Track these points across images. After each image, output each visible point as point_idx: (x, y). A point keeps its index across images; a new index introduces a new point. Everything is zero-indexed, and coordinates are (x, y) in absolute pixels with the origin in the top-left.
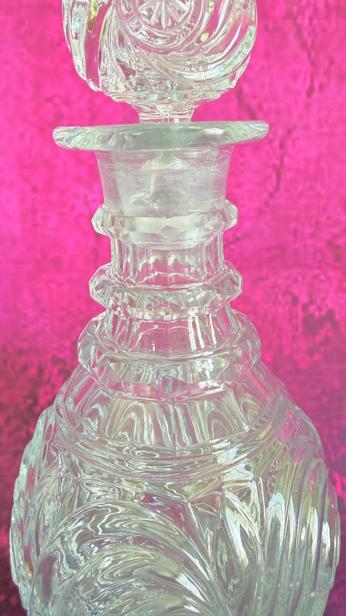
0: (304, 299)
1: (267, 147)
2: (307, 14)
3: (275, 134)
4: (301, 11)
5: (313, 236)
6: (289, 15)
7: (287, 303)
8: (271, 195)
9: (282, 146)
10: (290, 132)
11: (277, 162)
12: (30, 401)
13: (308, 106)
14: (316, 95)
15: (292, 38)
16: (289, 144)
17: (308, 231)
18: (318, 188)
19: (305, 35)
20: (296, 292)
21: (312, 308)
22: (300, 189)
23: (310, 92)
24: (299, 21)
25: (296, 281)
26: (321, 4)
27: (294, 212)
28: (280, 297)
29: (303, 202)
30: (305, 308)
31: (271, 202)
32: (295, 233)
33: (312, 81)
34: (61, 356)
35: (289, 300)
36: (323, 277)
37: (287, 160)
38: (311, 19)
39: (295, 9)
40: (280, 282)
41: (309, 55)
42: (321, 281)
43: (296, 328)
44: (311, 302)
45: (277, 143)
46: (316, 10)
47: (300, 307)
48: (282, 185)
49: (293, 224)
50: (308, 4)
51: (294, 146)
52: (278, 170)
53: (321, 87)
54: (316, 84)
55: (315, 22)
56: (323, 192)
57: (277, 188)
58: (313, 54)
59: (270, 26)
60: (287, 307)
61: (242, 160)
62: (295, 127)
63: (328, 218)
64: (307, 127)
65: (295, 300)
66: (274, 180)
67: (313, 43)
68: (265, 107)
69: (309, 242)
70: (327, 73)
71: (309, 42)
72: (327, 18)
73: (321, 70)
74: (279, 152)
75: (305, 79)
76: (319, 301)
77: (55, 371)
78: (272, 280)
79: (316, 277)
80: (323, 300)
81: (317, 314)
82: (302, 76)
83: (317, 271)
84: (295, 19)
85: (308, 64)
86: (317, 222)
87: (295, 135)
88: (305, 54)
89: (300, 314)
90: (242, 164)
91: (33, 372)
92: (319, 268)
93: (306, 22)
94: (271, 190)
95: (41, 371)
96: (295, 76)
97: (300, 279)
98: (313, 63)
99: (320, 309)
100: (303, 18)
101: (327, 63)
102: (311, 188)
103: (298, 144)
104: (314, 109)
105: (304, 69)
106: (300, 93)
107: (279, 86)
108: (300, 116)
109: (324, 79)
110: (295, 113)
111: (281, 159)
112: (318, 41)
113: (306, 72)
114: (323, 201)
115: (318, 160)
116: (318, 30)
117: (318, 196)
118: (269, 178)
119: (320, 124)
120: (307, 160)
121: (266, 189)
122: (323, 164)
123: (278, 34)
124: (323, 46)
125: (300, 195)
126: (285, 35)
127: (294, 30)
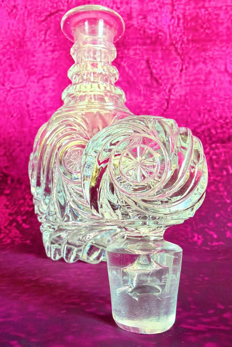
1: (163, 93)
2: (180, 43)
3: (167, 87)
4: (177, 43)
6: (172, 44)
8: (165, 110)
9: (170, 91)
10: (173, 86)
11: (167, 98)
13: (181, 76)
14: (184, 71)
15: (173, 52)
16: (173, 90)
18: (186, 106)
19: (179, 50)
22: (178, 107)
24: (176, 46)
27: (175, 117)
29: (179, 113)
31: (165, 113)
33: (182, 66)
37: (172, 97)
38: (181, 45)
39: (174, 42)
45: (167, 90)
46: (183, 41)
48: (170, 106)
50: (180, 40)
51: (175, 91)
52: (168, 101)
53: (186, 68)
54: (184, 67)
55: (183, 46)
56: (188, 108)
57: (167, 107)
58: (182, 57)
59: (164, 48)
61: (152, 98)
62: (175, 84)
63: (192, 120)
64: (180, 83)
66: (166, 104)
67: (182, 54)
68: (163, 77)
70: (188, 63)
71: (181, 53)
72: (188, 44)
73: (186, 62)
74: (168, 94)
82: (178, 65)
84: (174, 45)
85: (180, 61)
87: (175, 87)
88: (179, 58)
90: (152, 99)
93: (179, 46)
94: (164, 108)
96: (175, 65)
98: (182, 60)
100: (178, 45)
101: (188, 59)
102: (183, 107)
103: (176, 90)
104: (183, 76)
105: (179, 62)
106: (177, 71)
107: (168, 69)
108: (177, 80)
109: (187, 65)
110: (175, 79)
111: (169, 96)
112: (184, 52)
113: (179, 64)
114: (189, 112)
115: (185, 96)
116: (184, 48)
117: (186, 110)
118: (164, 104)
119: (186, 81)
120: (181, 96)
121: (163, 108)
122: (188, 97)
123: (167, 51)
124: (187, 54)
125: (178, 110)
126: (170, 51)
127: (174, 49)
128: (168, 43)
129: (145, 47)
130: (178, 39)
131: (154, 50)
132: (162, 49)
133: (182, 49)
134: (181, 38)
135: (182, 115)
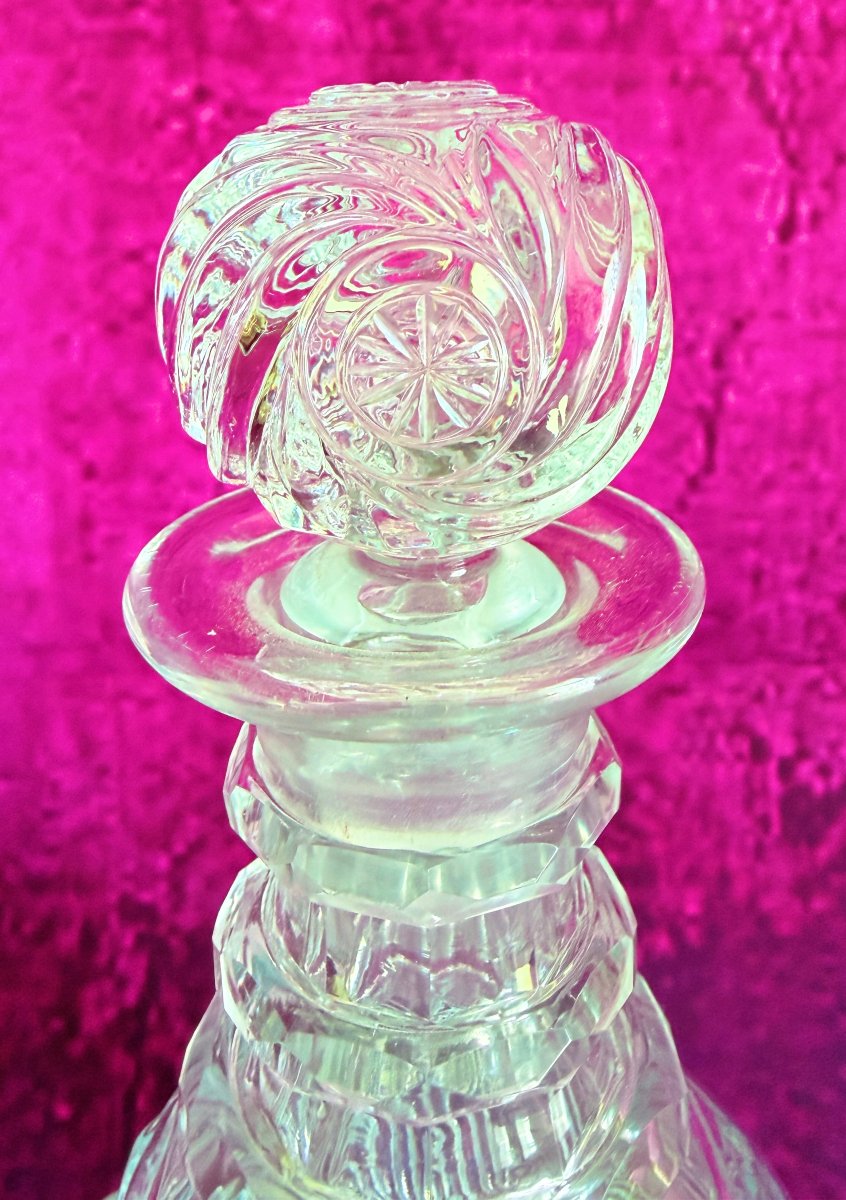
0: (783, 746)
2: (777, 44)
3: (700, 330)
4: (761, 38)
5: (802, 584)
6: (730, 46)
7: (739, 757)
8: (693, 483)
9: (718, 361)
10: (738, 326)
11: (708, 402)
12: (57, 1024)
13: (783, 264)
14: (803, 238)
15: (739, 102)
16: (737, 356)
17: (789, 572)
18: (814, 465)
19: (774, 93)
20: (763, 727)
21: (805, 770)
22: (767, 467)
23: (787, 230)
24: (757, 58)
25: (760, 697)
26: (810, 21)
27: (753, 527)
28: (721, 742)
29: (775, 500)
30: (786, 768)
31: (694, 500)
32: (757, 576)
33: (793, 202)
34: (146, 897)
35: (744, 746)
36: (830, 687)
37: (731, 397)
38: (785, 55)
39: (746, 31)
40: (721, 700)
41: (783, 140)
42: (826, 698)
43: (764, 822)
44: (802, 754)
46: (797, 35)
47: (772, 767)
48: (721, 458)
49: (750, 556)
50: (778, 21)
51: (749, 361)
52: (709, 422)
53: (816, 217)
54: (804, 209)
55: (797, 61)
56: (825, 476)
57: (709, 467)
58: (793, 138)
59: (686, 72)
60: (740, 769)
62: (752, 314)
63: (841, 540)
64: (781, 315)
65: (759, 750)
66: (700, 444)
67: (792, 113)
69: (793, 598)
70: (829, 185)
71: (782, 111)
72: (827, 53)
73: (815, 177)
74: (710, 375)
75: (774, 198)
76: (823, 752)
77: (128, 940)
78: (698, 695)
79: (813, 686)
80: (833, 747)
81: (819, 786)
82: (767, 192)
83: (815, 672)
84: (746, 54)
85: (779, 161)
86: (813, 552)
87: (751, 333)
88: (772, 139)
89: (775, 786)
91: (68, 939)
92: (821, 662)
93: (775, 63)
94: (692, 468)
95: (89, 938)
96: (749, 190)
97: (771, 691)
98: (792, 160)
99: (824, 771)
100: (767, 53)
101: (828, 161)
102: (795, 466)
103: (760, 357)
104: (799, 274)
105: (772, 172)
106: (760, 231)
107: (708, 212)
108: (765, 290)
109: (822, 199)
110: (751, 283)
111: (718, 395)
112: (804, 107)
113: (776, 182)
114: (828, 499)
115: (812, 396)
116: (804, 81)
117: (814, 486)
118: (686, 439)
119: (813, 309)
120: (784, 398)
121: (680, 469)
122: (823, 407)
123: (704, 93)
124: (818, 120)
125: (768, 484)
126: (721, 93)
127: (745, 81)
128: (706, 40)
129: (571, 60)
130: (769, 14)
131: (625, 86)
132: (674, 79)
133: (792, 85)
134: (787, 13)
135: (790, 513)
